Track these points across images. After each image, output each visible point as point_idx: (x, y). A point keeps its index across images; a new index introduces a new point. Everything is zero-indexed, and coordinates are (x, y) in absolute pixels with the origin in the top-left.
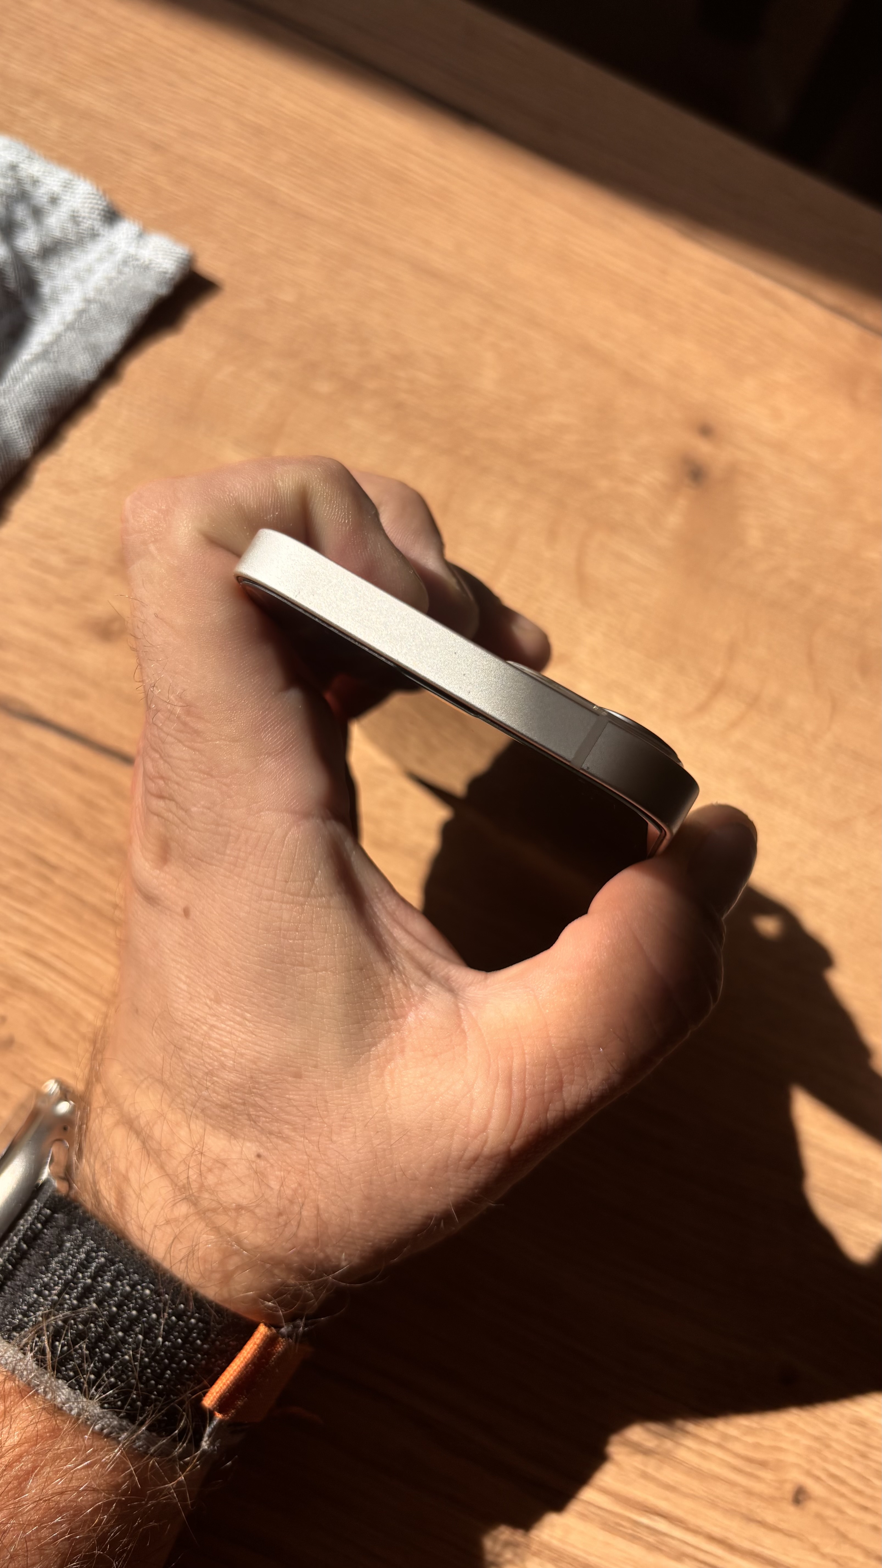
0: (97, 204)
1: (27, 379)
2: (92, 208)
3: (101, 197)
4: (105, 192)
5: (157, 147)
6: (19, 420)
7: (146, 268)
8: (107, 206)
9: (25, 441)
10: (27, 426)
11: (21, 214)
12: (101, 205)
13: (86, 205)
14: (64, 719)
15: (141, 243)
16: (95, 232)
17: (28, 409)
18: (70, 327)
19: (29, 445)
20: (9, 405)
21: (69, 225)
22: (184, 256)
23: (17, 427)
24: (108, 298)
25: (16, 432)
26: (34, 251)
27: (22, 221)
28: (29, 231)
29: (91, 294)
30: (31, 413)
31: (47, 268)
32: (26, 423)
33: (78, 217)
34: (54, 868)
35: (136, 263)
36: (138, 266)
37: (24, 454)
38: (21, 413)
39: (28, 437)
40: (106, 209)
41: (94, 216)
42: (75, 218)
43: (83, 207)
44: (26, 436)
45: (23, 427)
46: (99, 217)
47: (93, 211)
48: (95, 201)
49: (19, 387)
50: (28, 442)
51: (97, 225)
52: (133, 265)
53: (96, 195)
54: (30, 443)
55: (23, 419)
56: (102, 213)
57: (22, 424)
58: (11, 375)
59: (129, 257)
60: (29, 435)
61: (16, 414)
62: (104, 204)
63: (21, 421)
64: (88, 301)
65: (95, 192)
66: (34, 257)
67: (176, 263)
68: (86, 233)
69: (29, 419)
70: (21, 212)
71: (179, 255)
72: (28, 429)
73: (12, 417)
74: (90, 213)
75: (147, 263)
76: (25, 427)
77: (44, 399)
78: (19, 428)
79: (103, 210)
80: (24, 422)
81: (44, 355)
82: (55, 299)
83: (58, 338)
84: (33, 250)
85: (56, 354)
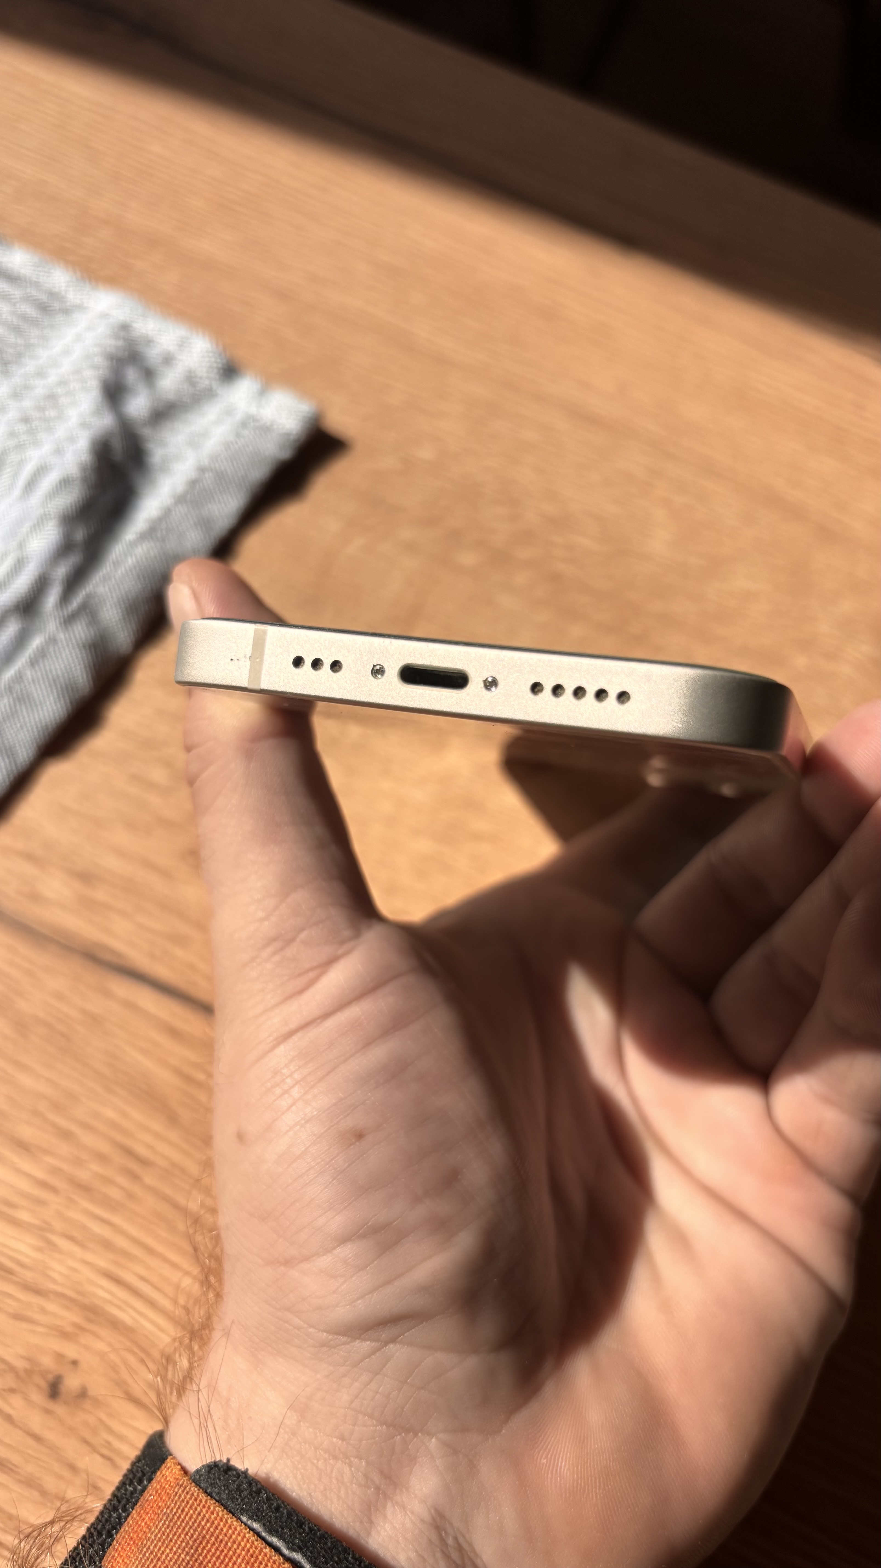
0: (215, 361)
1: (130, 562)
2: (210, 366)
4: (224, 348)
7: (265, 429)
8: (225, 362)
10: (128, 616)
11: (131, 377)
12: (219, 361)
13: (204, 364)
14: (162, 972)
15: (263, 401)
16: (212, 391)
17: (130, 596)
18: (180, 499)
20: (109, 594)
21: (184, 386)
22: (310, 414)
23: (117, 618)
24: (224, 466)
25: (117, 624)
26: (144, 417)
27: (131, 384)
28: (140, 394)
29: (206, 462)
30: (133, 601)
31: (158, 434)
32: (127, 612)
33: (194, 377)
34: (144, 1162)
35: (255, 424)
36: (258, 427)
37: (124, 648)
38: (122, 602)
39: (128, 630)
40: (224, 365)
41: (212, 374)
42: (190, 378)
43: (200, 366)
44: (127, 628)
45: (124, 619)
46: (217, 377)
47: (210, 369)
48: (213, 359)
49: (121, 572)
50: (129, 635)
51: (215, 385)
52: (252, 427)
53: (214, 352)
54: (131, 638)
55: (124, 609)
56: (220, 370)
57: (123, 614)
58: (112, 558)
59: (249, 418)
60: (131, 627)
62: (223, 360)
63: (122, 610)
64: (202, 470)
65: (213, 347)
66: (144, 424)
67: (299, 422)
68: (201, 393)
69: (130, 610)
70: (131, 375)
71: (304, 413)
72: (128, 621)
74: (207, 371)
75: (268, 423)
76: (126, 619)
78: (119, 619)
79: (221, 366)
80: (125, 612)
81: (151, 533)
82: (165, 468)
83: (167, 512)
84: (142, 415)
85: (164, 532)
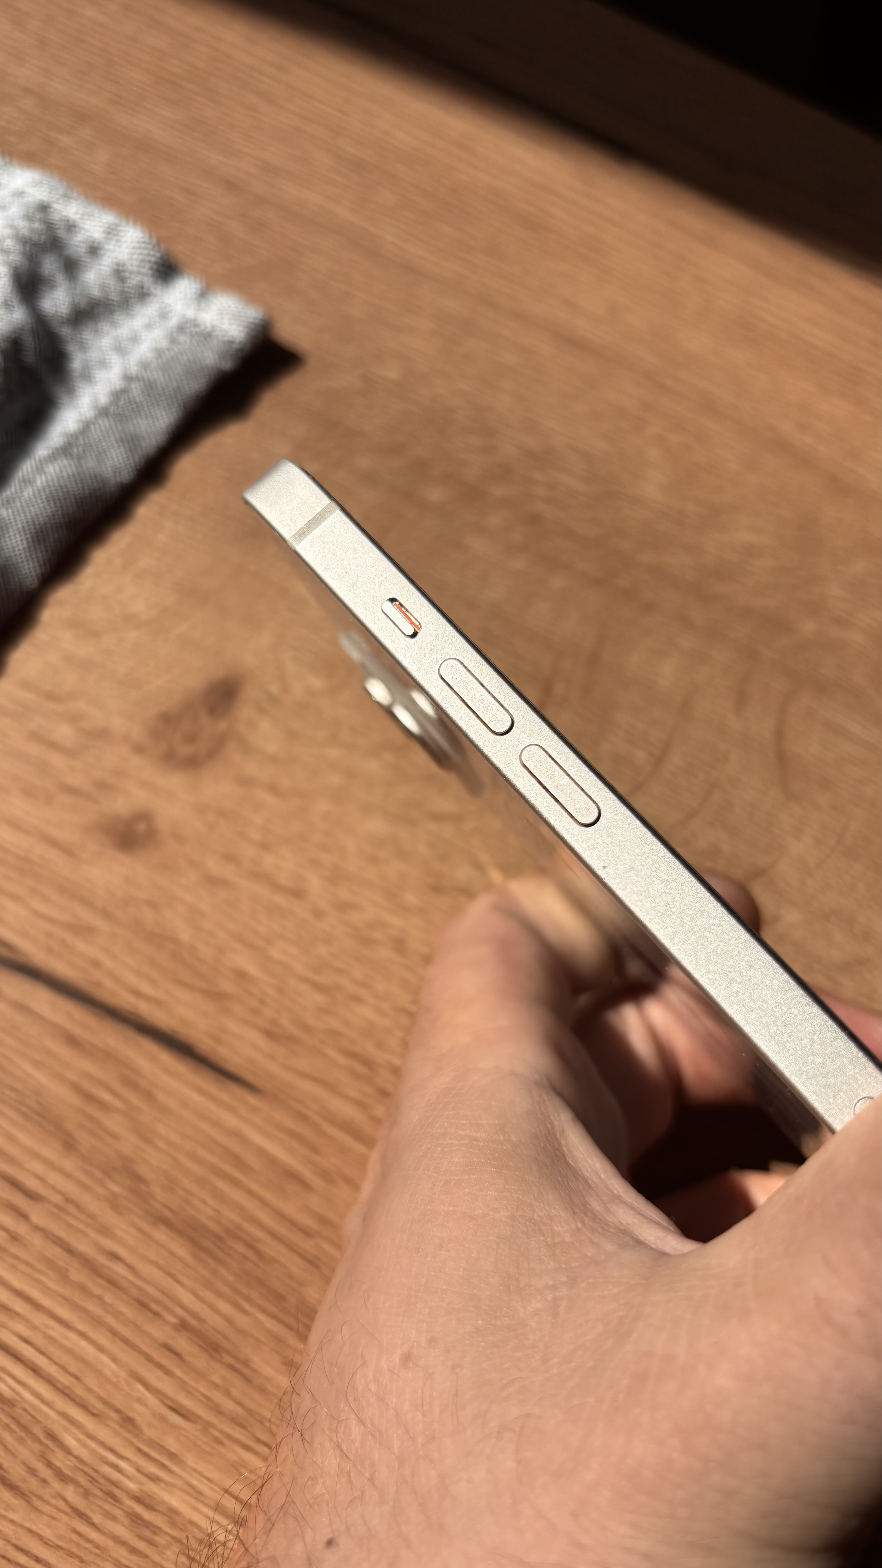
0: (148, 255)
1: (39, 483)
2: (143, 260)
3: (154, 246)
4: (159, 241)
5: (230, 185)
6: (23, 537)
7: (207, 336)
8: (162, 258)
9: (31, 565)
10: (34, 546)
11: (50, 267)
12: (154, 256)
13: (135, 257)
15: (203, 305)
16: (145, 291)
17: (37, 523)
18: (103, 412)
19: (35, 571)
20: (12, 517)
21: (111, 282)
22: (257, 321)
23: (21, 547)
24: (156, 375)
25: (21, 554)
26: (64, 315)
27: (50, 276)
28: (59, 289)
29: (134, 369)
30: (41, 528)
31: (78, 335)
32: (33, 541)
33: (123, 271)
35: (193, 330)
36: (197, 333)
37: (28, 583)
38: (27, 528)
39: (35, 560)
40: (160, 261)
41: (145, 270)
42: (119, 273)
43: (131, 259)
44: (33, 559)
45: (29, 547)
46: (150, 272)
47: (143, 264)
48: (146, 252)
49: (29, 494)
50: (34, 567)
51: (148, 281)
52: (191, 332)
53: (148, 244)
54: (38, 568)
55: (28, 536)
56: (155, 266)
57: (28, 543)
58: (19, 477)
59: (186, 323)
60: (37, 557)
61: (21, 530)
62: (158, 255)
63: (27, 539)
64: (128, 378)
65: (147, 239)
66: (63, 323)
67: (246, 330)
68: (132, 291)
69: (38, 537)
70: (50, 265)
71: (251, 320)
72: (35, 549)
73: (15, 534)
74: (139, 266)
75: (209, 329)
76: (32, 548)
77: (60, 509)
78: (24, 549)
79: (156, 263)
80: (30, 540)
81: (65, 450)
82: (87, 376)
83: (86, 427)
84: (62, 313)
85: (81, 449)
